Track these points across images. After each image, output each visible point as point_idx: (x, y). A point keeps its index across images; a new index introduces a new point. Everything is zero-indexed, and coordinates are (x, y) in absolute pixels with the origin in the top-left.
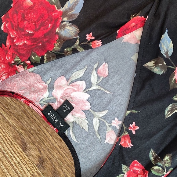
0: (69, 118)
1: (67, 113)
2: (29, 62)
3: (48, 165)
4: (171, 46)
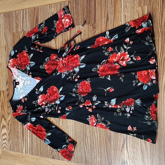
0: (17, 86)
1: (17, 85)
2: (18, 67)
3: (8, 91)
4: (43, 90)
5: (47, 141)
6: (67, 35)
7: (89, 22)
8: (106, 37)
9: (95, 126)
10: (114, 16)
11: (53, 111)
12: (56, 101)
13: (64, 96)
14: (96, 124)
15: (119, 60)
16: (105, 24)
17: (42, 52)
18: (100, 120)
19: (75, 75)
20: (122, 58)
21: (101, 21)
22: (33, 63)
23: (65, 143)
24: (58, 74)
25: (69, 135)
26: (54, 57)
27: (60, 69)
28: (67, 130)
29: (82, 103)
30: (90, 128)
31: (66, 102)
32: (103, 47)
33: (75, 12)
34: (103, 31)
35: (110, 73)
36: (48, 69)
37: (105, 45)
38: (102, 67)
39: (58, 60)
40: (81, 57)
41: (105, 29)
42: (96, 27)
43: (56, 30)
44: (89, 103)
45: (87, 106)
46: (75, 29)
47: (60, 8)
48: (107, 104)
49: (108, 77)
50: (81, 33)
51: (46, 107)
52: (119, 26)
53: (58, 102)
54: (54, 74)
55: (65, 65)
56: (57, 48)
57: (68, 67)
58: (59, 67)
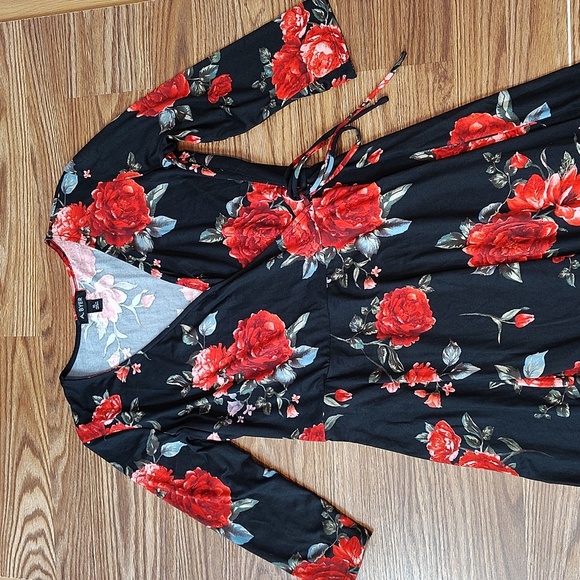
0: (93, 316)
1: (95, 311)
2: (95, 240)
3: (51, 339)
4: (214, 328)
5: (236, 532)
6: (324, 109)
7: (419, 57)
8: (498, 116)
9: (456, 462)
10: (528, 33)
11: (266, 411)
12: (275, 370)
13: (314, 351)
14: (456, 453)
15: (556, 202)
16: (492, 62)
17: (213, 174)
18: (474, 438)
19: (361, 265)
20: (566, 194)
21: (475, 52)
23: (319, 534)
24: (288, 262)
25: (338, 502)
26: (267, 197)
27: (297, 244)
28: (327, 486)
29: (397, 376)
30: (430, 472)
31: (325, 375)
32: (486, 155)
33: (355, 14)
34: (485, 90)
35: (517, 253)
36: (239, 245)
37: (493, 147)
38: (482, 232)
39: (281, 209)
40: (390, 195)
41: (491, 84)
42: (449, 75)
43: (270, 86)
44: (429, 375)
45: (419, 387)
46: (360, 84)
48: (509, 373)
49: (510, 270)
50: (384, 100)
51: (232, 396)
52: (553, 70)
53: (286, 375)
54: (269, 266)
55: (317, 228)
56: (279, 162)
57: (334, 232)
58: (292, 234)
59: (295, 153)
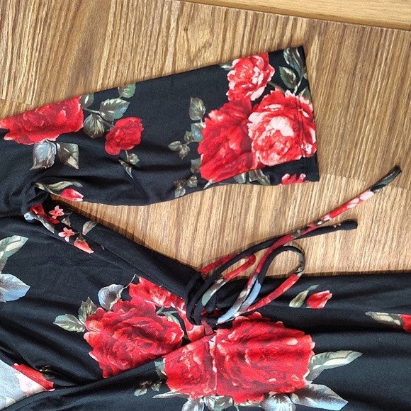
17: (90, 251)
22: (15, 286)
24: (165, 395)
26: (156, 300)
27: (182, 378)
33: (340, 92)
36: (104, 347)
39: (172, 319)
40: (327, 358)
43: (194, 153)
46: (321, 191)
47: (251, 41)
50: (350, 224)
55: (215, 369)
56: (183, 256)
57: (236, 381)
58: (179, 362)
59: (207, 252)
